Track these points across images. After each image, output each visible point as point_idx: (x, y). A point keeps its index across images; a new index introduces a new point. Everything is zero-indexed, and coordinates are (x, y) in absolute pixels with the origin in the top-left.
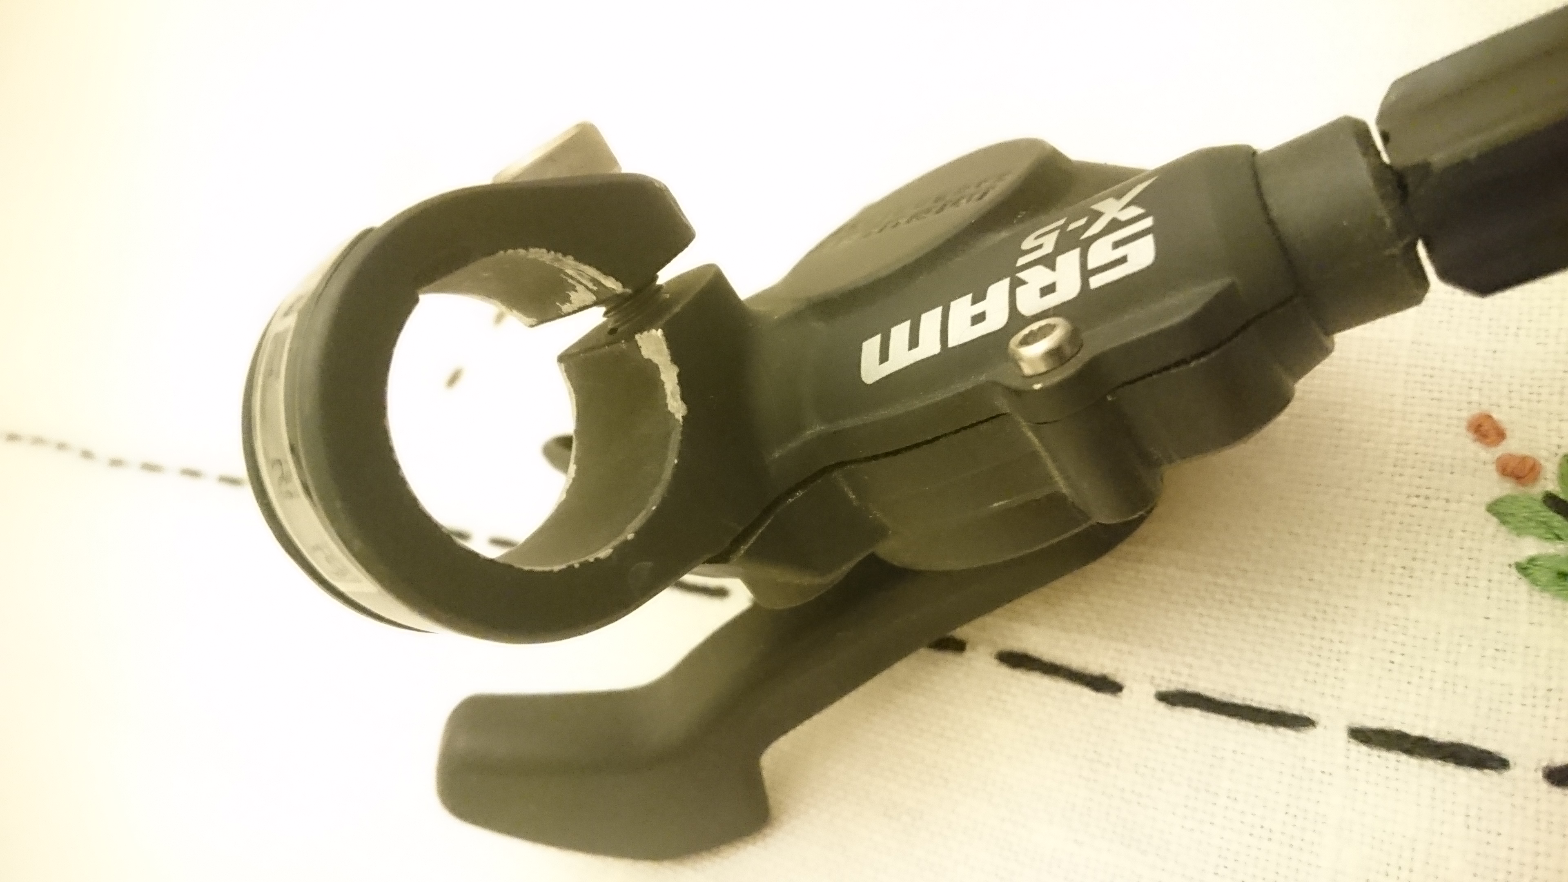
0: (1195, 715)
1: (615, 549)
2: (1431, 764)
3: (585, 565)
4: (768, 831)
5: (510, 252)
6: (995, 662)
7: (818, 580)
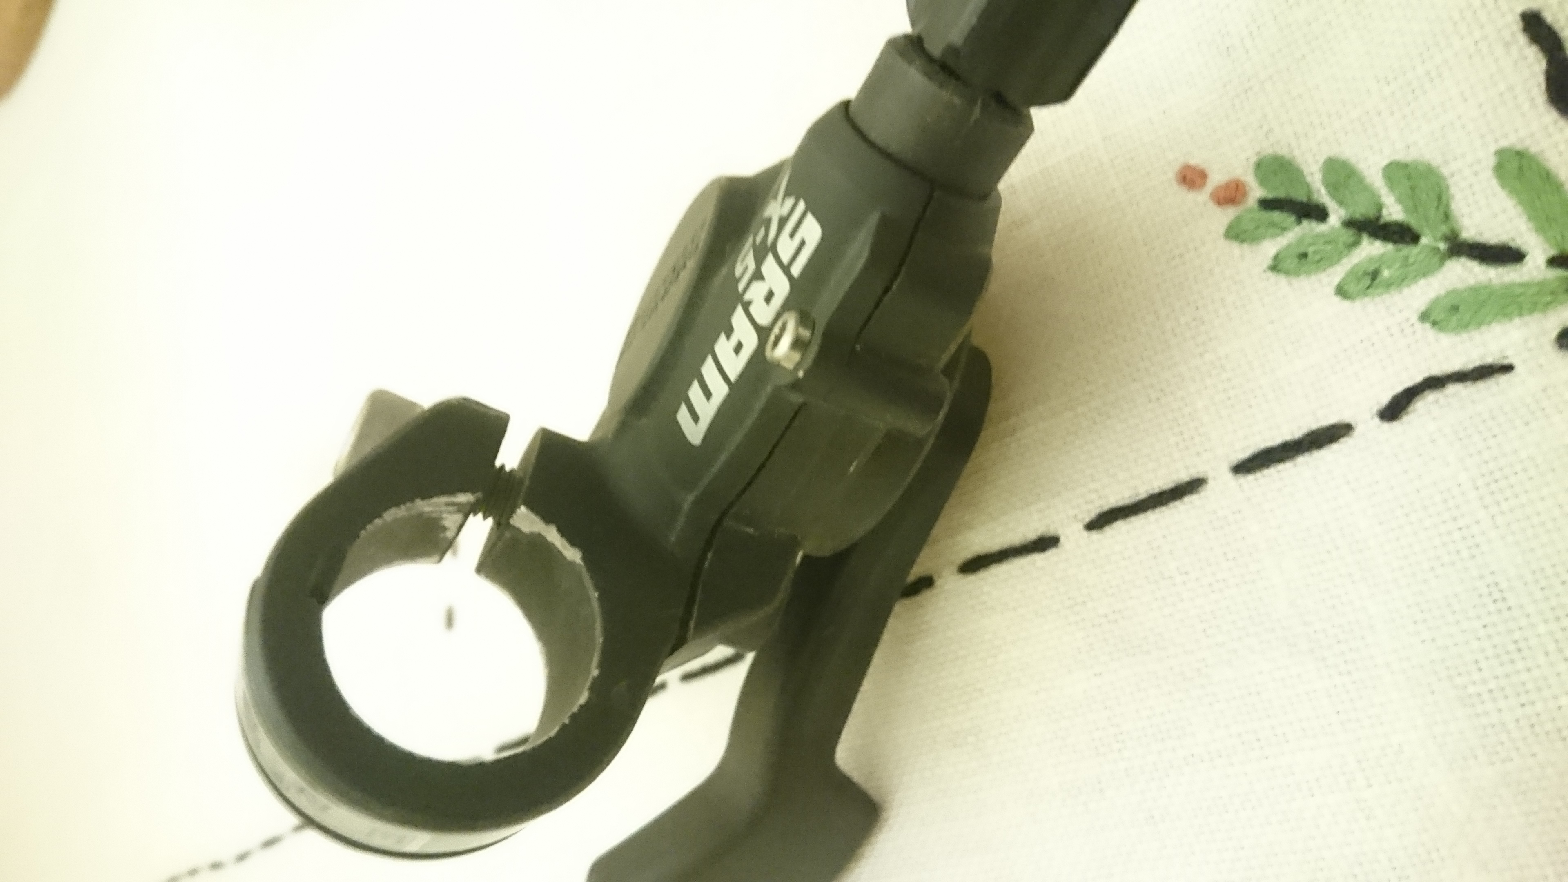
0: (1120, 527)
1: (592, 689)
2: (1302, 460)
3: (574, 717)
4: (884, 815)
5: (369, 527)
6: (961, 576)
7: (769, 609)
